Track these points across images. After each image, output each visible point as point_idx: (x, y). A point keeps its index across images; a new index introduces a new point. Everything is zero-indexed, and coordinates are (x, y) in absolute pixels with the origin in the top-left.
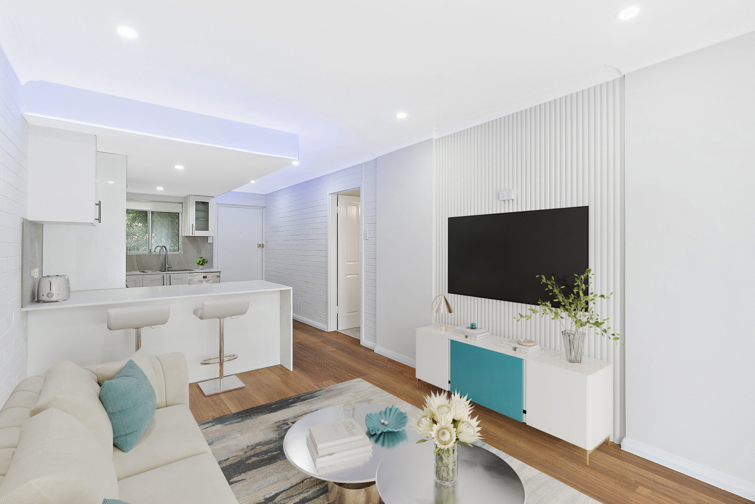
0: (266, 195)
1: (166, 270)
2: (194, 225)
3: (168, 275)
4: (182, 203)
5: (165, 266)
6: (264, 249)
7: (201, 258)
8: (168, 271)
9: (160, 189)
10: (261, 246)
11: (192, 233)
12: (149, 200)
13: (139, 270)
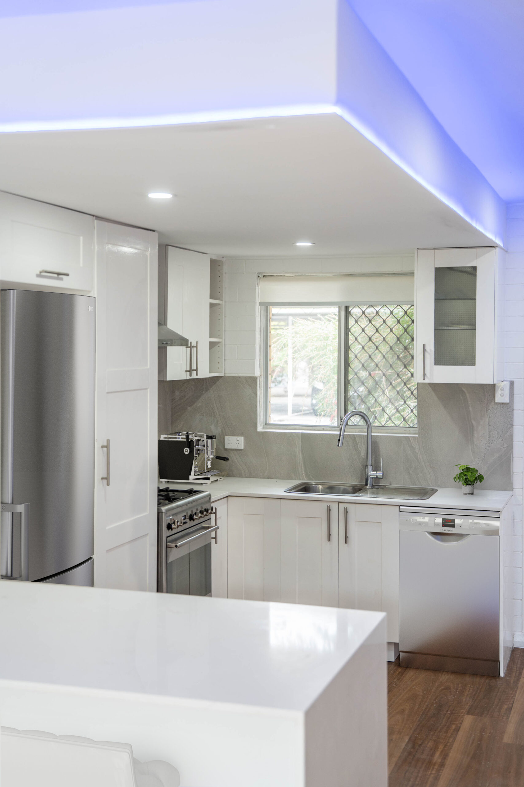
1: (367, 485)
2: (431, 348)
3: (344, 506)
5: (367, 473)
11: (424, 375)
12: (336, 273)
13: (308, 477)
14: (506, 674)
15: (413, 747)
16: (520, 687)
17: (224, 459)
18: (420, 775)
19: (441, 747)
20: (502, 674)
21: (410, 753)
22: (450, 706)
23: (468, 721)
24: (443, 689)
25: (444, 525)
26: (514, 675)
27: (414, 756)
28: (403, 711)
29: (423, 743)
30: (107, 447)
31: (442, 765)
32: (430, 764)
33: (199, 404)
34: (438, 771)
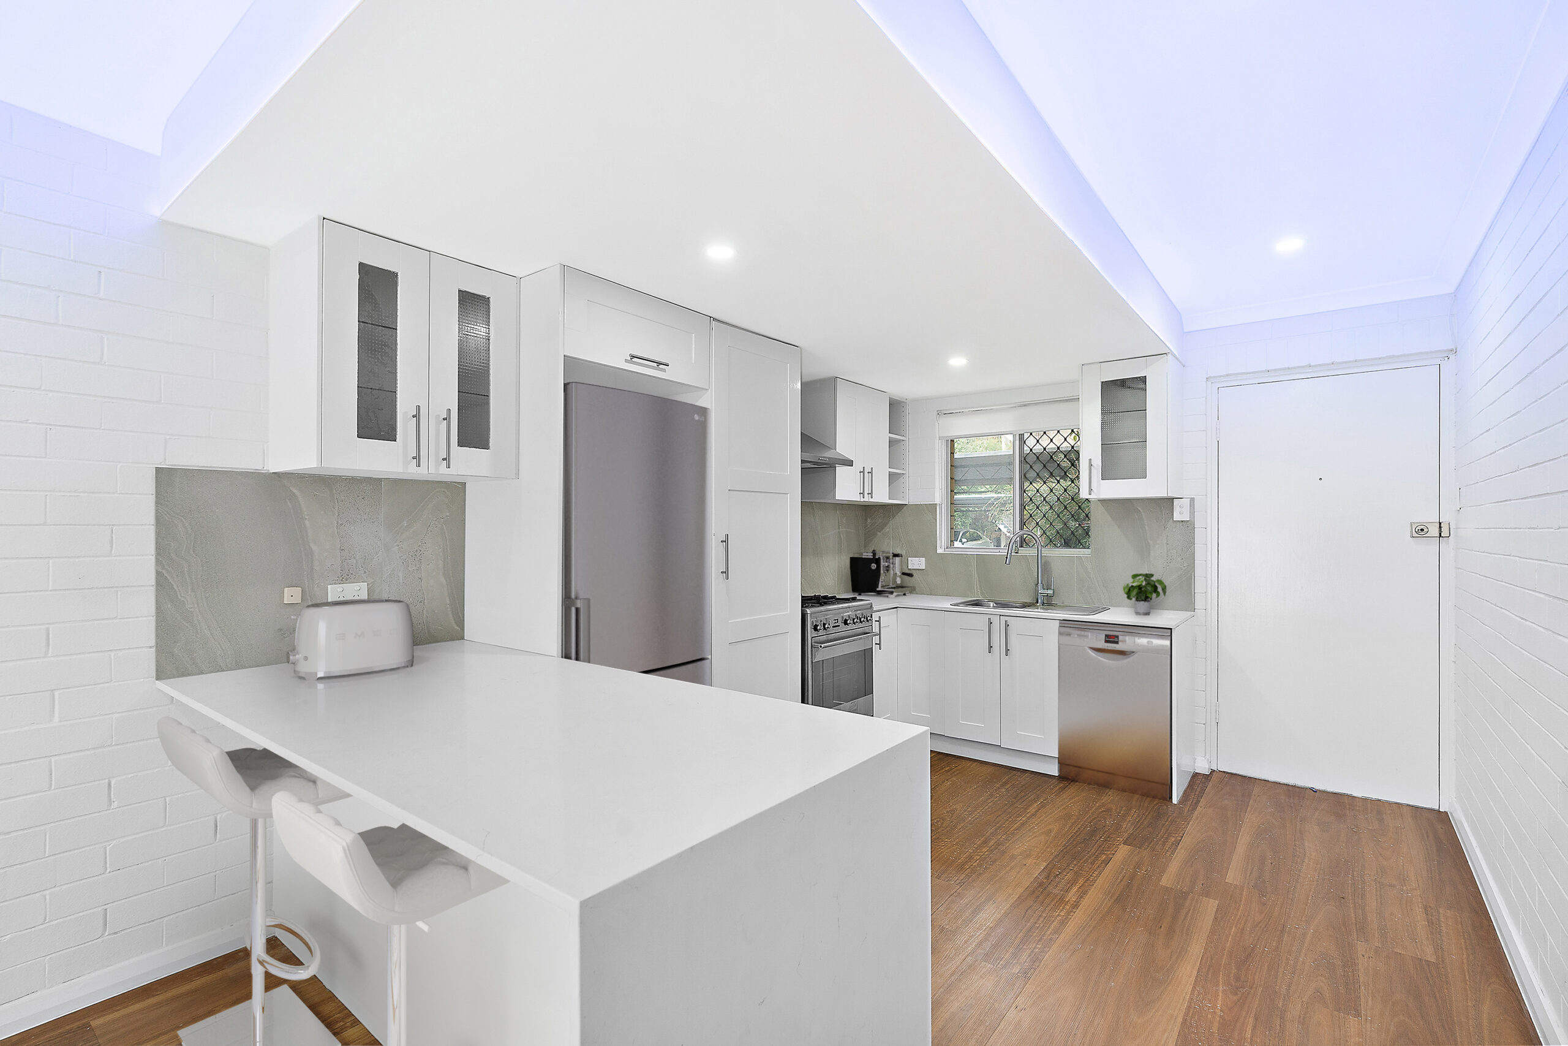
1: (1038, 602)
2: (1098, 462)
3: (1003, 620)
5: (1038, 591)
6: (1448, 548)
7: (1145, 576)
10: (1431, 532)
11: (1091, 490)
12: (1011, 404)
13: (982, 594)
14: (1180, 802)
15: (1047, 878)
16: (1194, 816)
17: (910, 575)
18: (1045, 915)
19: (1081, 881)
20: (1175, 800)
21: (1041, 884)
22: (1106, 831)
23: (1123, 851)
24: (1104, 811)
25: (1106, 641)
26: (1189, 803)
27: (1045, 889)
28: (1050, 831)
29: (1060, 873)
30: (725, 541)
31: (1076, 905)
32: (1061, 900)
33: (887, 529)
34: (1069, 913)
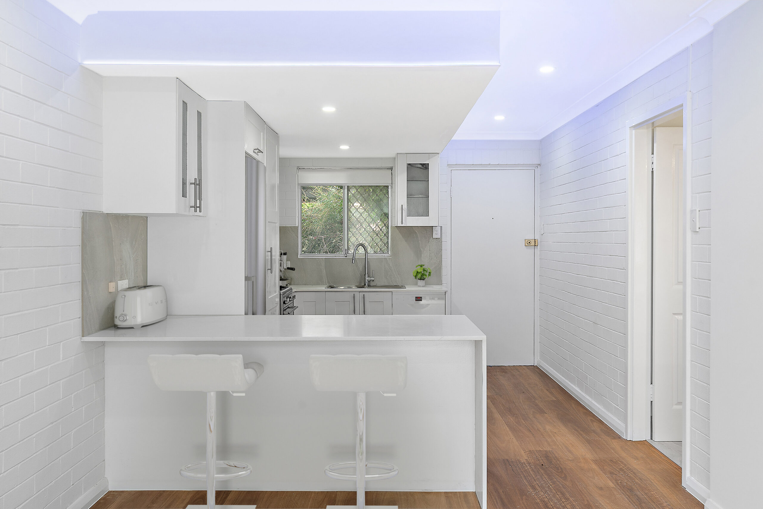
0: (541, 141)
1: (365, 285)
2: (405, 207)
3: (362, 294)
4: (391, 169)
5: (365, 279)
6: (538, 250)
7: (421, 266)
8: (369, 286)
9: (344, 147)
10: (532, 244)
11: (402, 222)
12: (342, 167)
13: (329, 283)
25: (416, 300)
30: (270, 252)
